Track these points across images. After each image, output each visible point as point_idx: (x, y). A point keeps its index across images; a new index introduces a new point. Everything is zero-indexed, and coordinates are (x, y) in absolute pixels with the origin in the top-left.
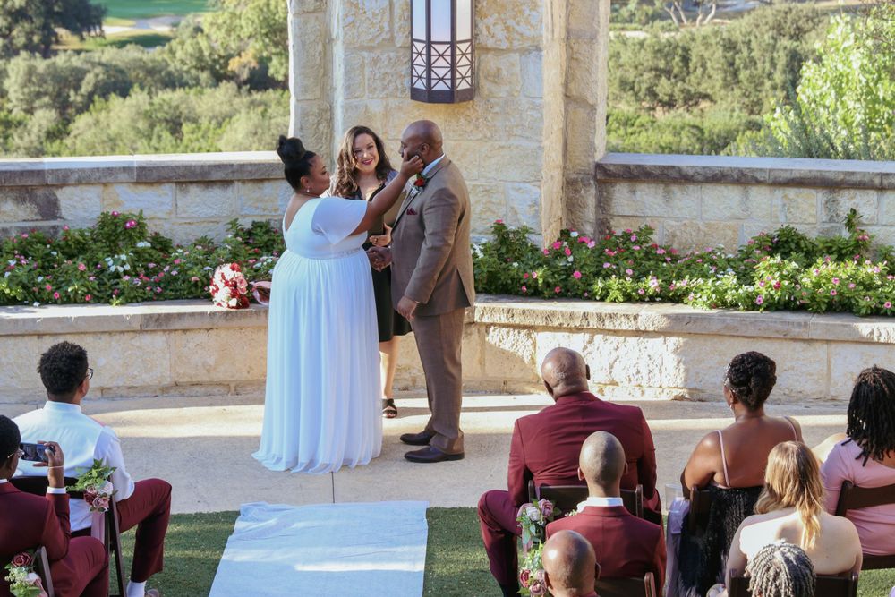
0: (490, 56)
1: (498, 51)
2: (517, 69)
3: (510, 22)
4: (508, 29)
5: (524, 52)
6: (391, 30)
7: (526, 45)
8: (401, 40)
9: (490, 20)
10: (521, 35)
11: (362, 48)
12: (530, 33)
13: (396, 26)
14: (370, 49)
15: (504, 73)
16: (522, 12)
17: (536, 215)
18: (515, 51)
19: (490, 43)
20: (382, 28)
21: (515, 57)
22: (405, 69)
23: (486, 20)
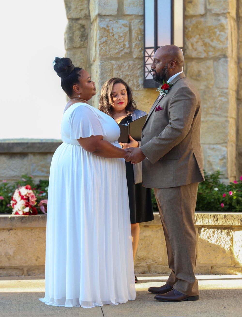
0: (194, 63)
1: (199, 60)
2: (211, 71)
3: (207, 40)
4: (205, 44)
5: (216, 59)
6: (130, 47)
7: (217, 54)
8: (136, 53)
9: (194, 40)
10: (214, 48)
11: (112, 58)
12: (219, 46)
13: (134, 44)
14: (117, 59)
15: (203, 73)
16: (215, 33)
17: (225, 165)
18: (210, 59)
19: (194, 54)
20: (124, 45)
21: (210, 63)
22: (138, 72)
23: (191, 40)
